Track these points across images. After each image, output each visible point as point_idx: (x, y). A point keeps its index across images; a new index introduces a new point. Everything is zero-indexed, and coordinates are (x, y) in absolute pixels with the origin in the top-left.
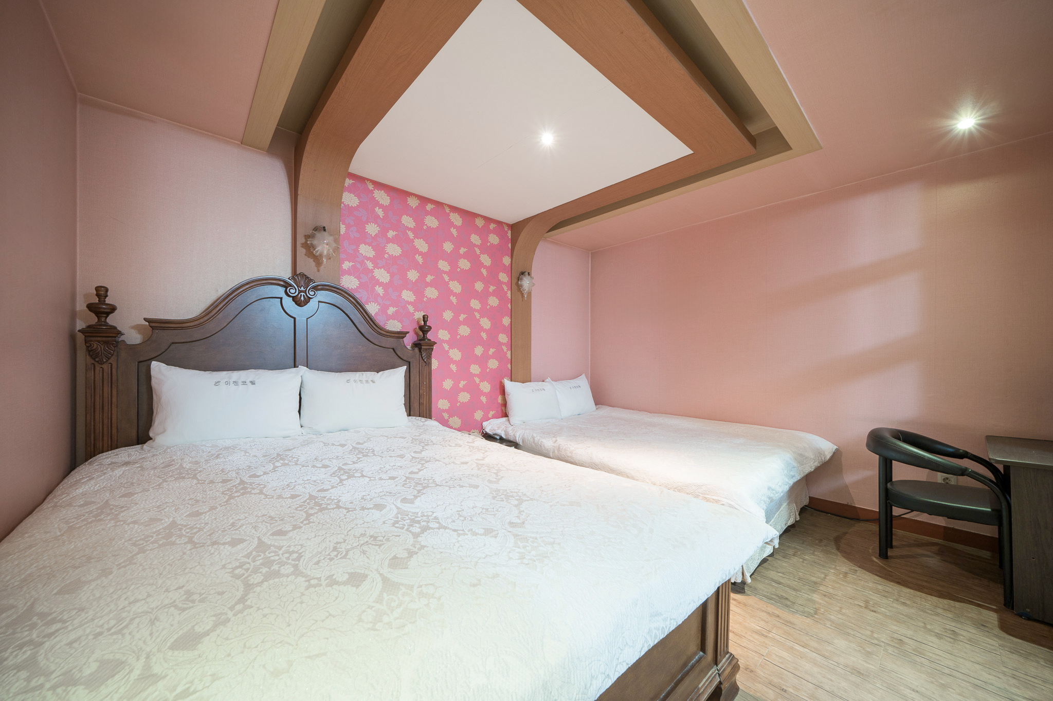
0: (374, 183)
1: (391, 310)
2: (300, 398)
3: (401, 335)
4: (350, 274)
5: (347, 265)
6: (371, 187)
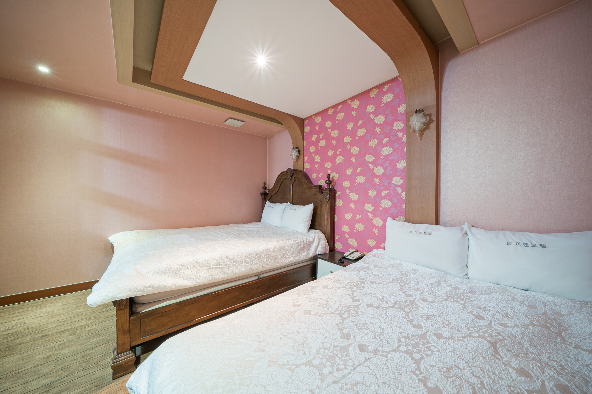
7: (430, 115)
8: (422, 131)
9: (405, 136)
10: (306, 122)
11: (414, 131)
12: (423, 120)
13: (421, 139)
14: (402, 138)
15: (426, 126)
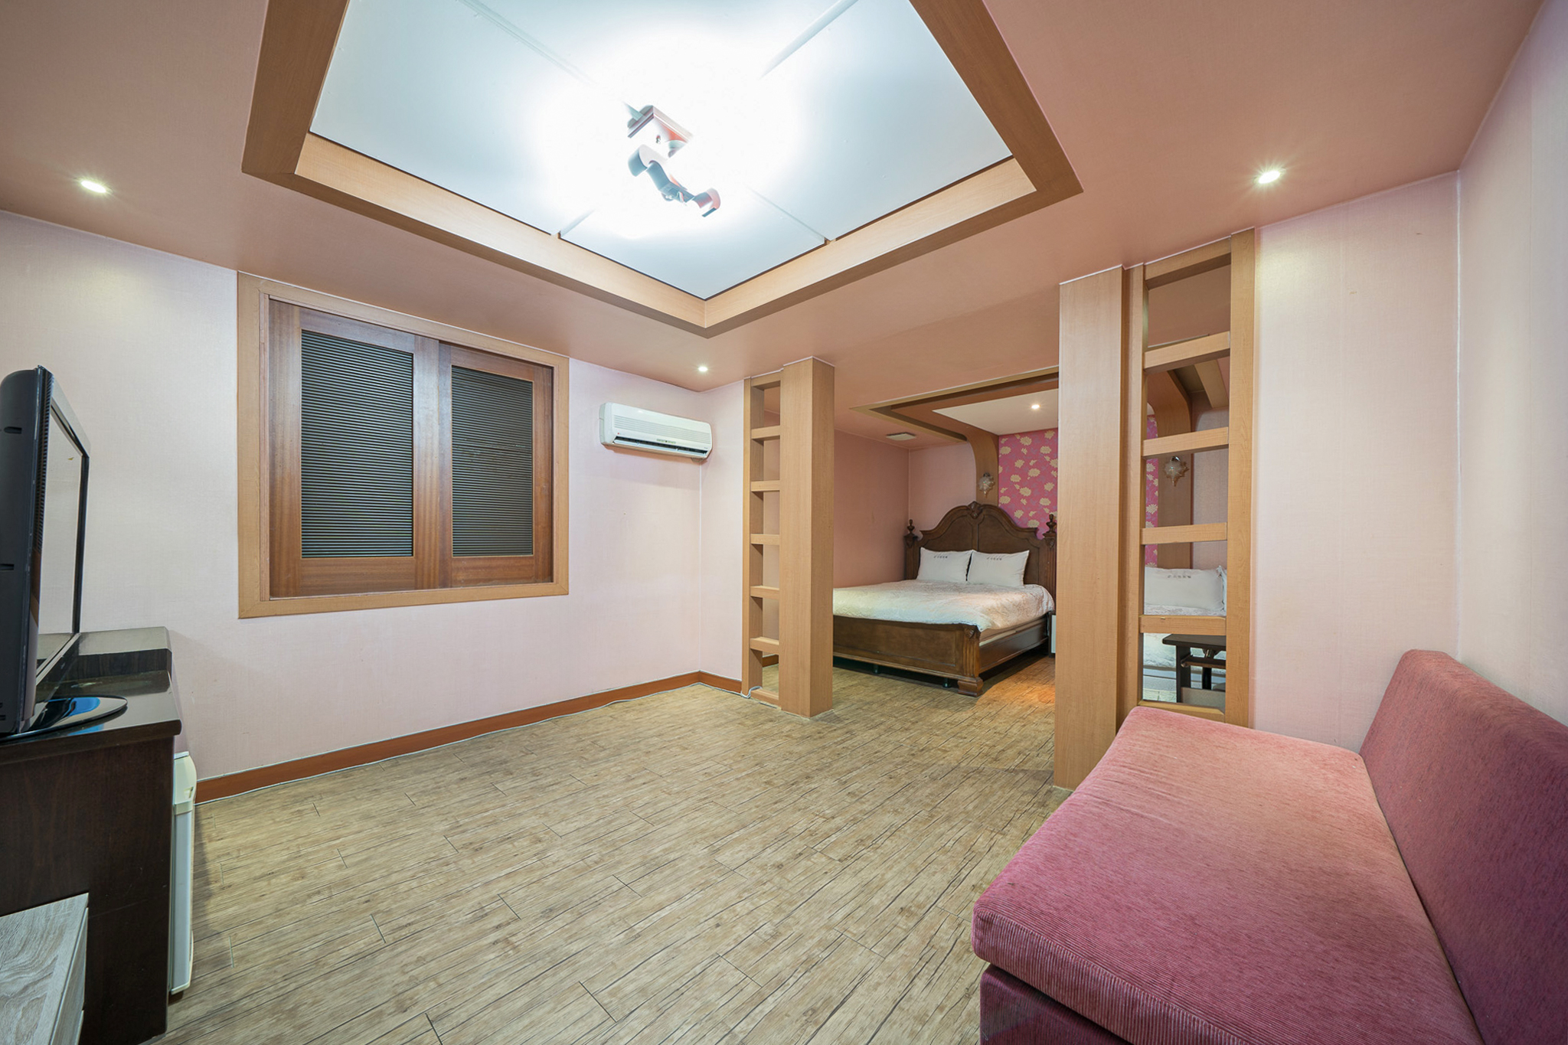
0: (1019, 434)
1: (1032, 514)
2: (969, 566)
3: (1035, 530)
4: (1005, 495)
5: (1003, 490)
6: (1018, 437)
7: (1185, 464)
8: (1177, 478)
9: (1157, 480)
10: (1003, 441)
11: (1169, 477)
12: (1180, 469)
13: (1175, 486)
14: (1153, 481)
15: (1182, 474)
